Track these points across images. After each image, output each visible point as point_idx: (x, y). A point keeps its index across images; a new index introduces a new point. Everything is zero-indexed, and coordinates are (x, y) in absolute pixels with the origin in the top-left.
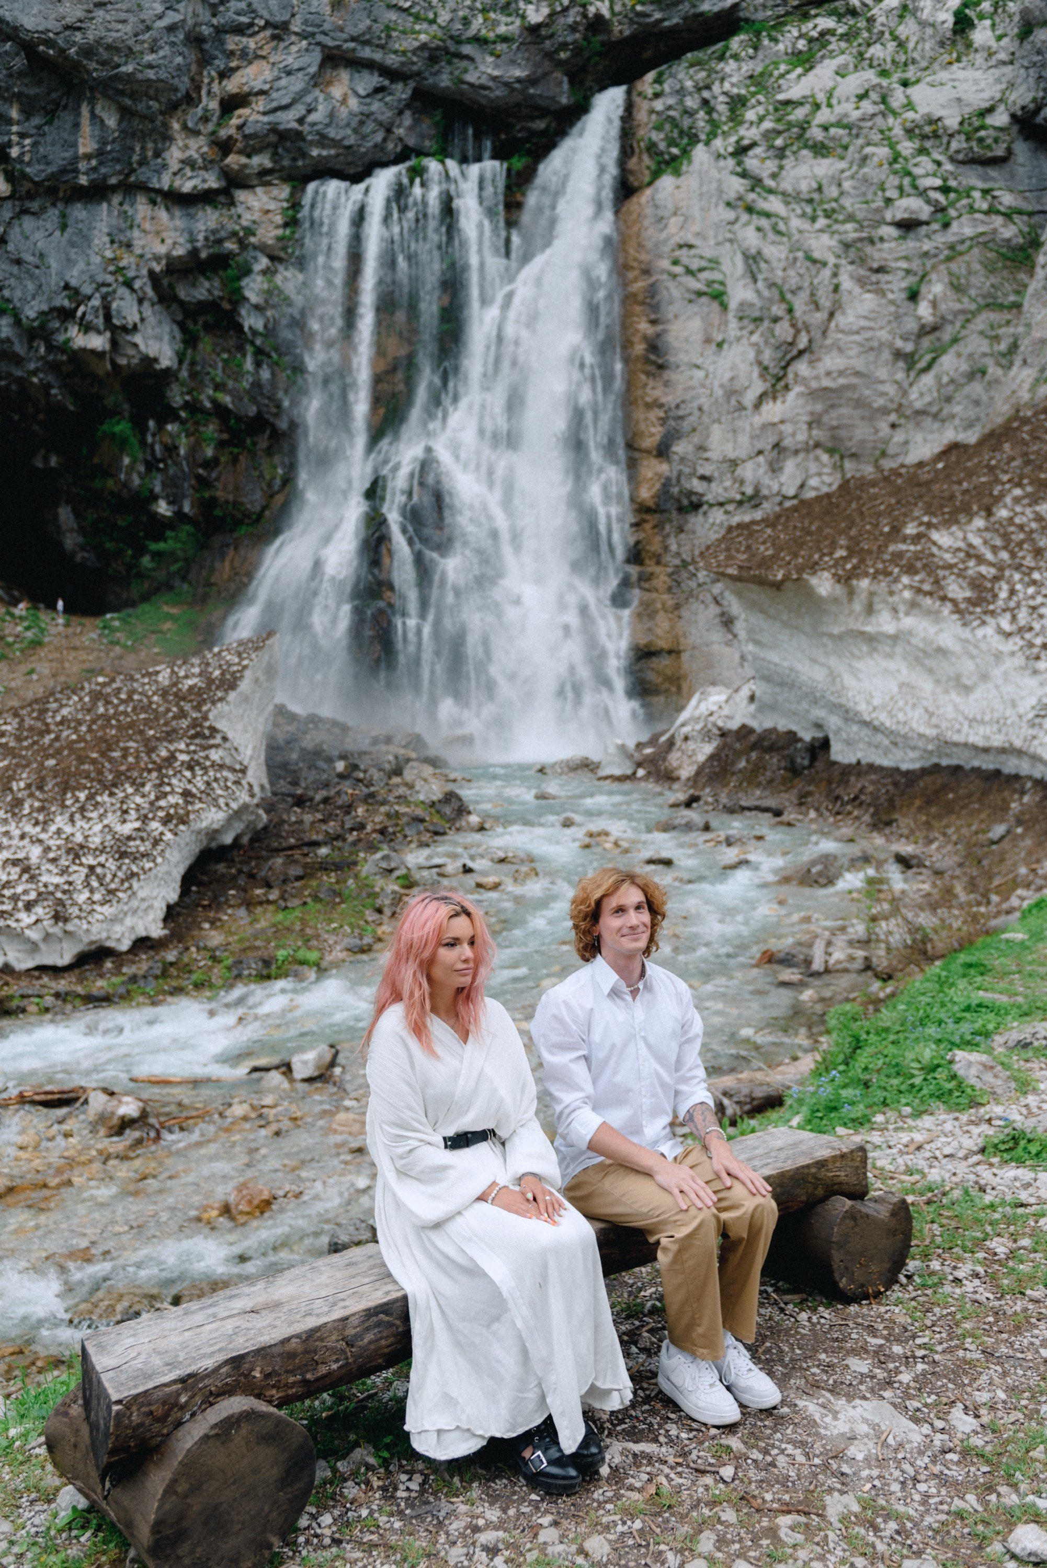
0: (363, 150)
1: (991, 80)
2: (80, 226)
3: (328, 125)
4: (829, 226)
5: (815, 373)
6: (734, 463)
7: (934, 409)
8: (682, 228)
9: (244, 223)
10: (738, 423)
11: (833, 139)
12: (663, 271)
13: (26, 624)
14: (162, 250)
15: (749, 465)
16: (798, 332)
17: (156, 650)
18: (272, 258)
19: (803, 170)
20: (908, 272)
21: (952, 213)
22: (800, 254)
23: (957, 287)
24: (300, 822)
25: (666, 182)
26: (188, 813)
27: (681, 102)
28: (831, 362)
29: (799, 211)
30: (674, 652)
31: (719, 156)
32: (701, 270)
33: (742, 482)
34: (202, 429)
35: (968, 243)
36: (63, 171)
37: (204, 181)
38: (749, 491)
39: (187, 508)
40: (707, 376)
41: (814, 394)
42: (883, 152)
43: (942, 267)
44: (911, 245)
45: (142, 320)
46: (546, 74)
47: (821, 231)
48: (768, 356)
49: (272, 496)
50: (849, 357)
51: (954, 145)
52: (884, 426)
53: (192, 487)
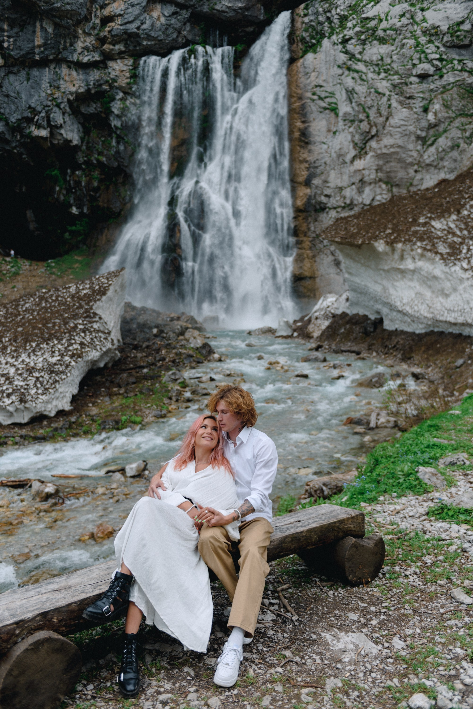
0: (167, 41)
1: (463, 8)
2: (36, 78)
3: (151, 30)
4: (386, 77)
5: (379, 146)
6: (341, 189)
7: (435, 164)
8: (317, 77)
9: (112, 76)
10: (343, 170)
11: (388, 36)
12: (308, 98)
13: (12, 265)
14: (73, 89)
15: (348, 190)
16: (371, 126)
17: (71, 277)
18: (125, 93)
19: (374, 50)
20: (423, 98)
21: (444, 71)
22: (372, 90)
23: (446, 106)
24: (135, 357)
25: (310, 56)
26: (82, 353)
27: (317, 18)
28: (387, 141)
29: (372, 70)
30: (313, 278)
31: (335, 44)
32: (326, 97)
33: (345, 198)
34: (92, 173)
35: (452, 85)
36: (28, 53)
37: (93, 57)
38: (348, 202)
39: (85, 210)
40: (328, 148)
41: (378, 156)
42: (412, 42)
43: (439, 96)
44: (425, 86)
45: (65, 122)
46: (253, 5)
47: (382, 79)
48: (357, 138)
49: (124, 205)
50: (396, 139)
51: (445, 39)
52: (411, 172)
53: (87, 200)
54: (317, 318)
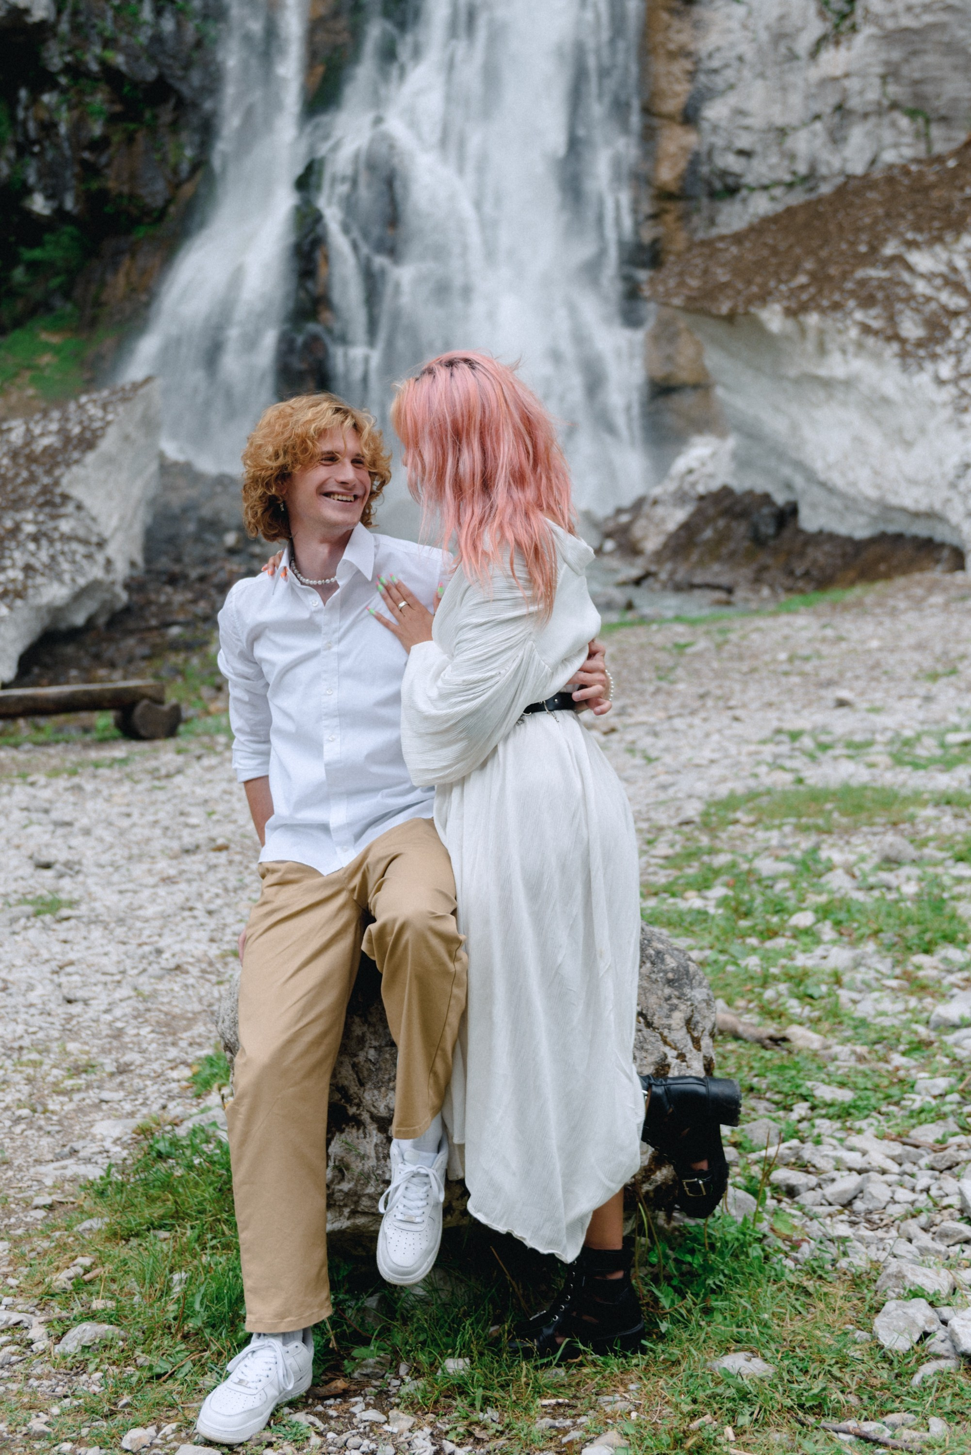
5: (891, 8)
6: (782, 132)
10: (791, 78)
15: (803, 135)
24: (169, 603)
26: (25, 588)
30: (702, 387)
33: (792, 157)
34: (88, 99)
38: (802, 168)
39: (69, 203)
40: (750, 13)
41: (890, 37)
49: (178, 186)
53: (75, 176)
54: (655, 502)
